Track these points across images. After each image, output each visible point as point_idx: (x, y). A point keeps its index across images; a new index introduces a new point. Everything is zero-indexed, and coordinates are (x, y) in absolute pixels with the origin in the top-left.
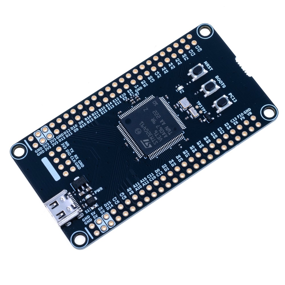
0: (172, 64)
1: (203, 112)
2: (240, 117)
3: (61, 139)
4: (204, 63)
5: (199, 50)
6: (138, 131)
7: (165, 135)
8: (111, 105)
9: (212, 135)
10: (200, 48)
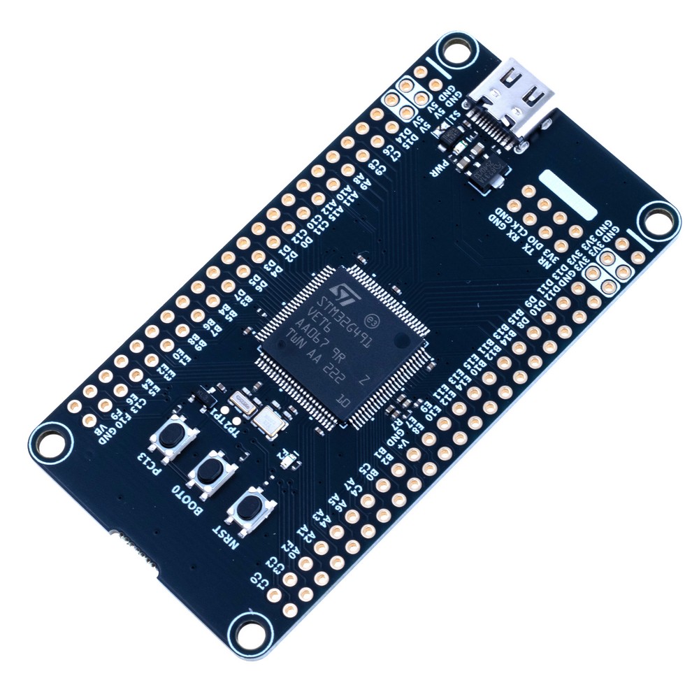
0: (321, 524)
1: (219, 412)
2: (124, 416)
3: (561, 271)
4: (238, 544)
5: (258, 576)
6: (373, 322)
7: (303, 326)
8: (458, 383)
9: (186, 356)
10: (257, 584)
